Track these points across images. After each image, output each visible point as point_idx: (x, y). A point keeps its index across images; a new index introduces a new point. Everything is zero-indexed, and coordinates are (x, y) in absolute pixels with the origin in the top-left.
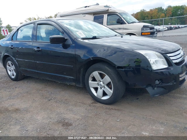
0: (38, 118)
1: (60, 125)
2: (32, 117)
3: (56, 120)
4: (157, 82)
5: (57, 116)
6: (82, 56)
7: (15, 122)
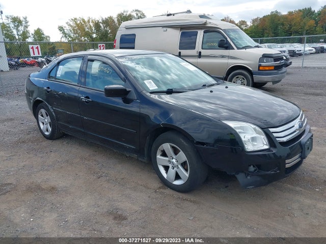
0: (82, 204)
1: (111, 218)
2: (73, 202)
3: (105, 210)
4: (252, 169)
5: (107, 204)
6: (152, 118)
7: (50, 207)
